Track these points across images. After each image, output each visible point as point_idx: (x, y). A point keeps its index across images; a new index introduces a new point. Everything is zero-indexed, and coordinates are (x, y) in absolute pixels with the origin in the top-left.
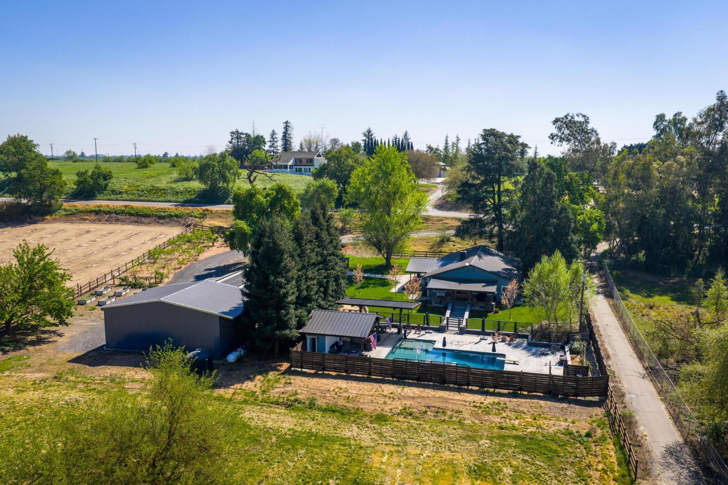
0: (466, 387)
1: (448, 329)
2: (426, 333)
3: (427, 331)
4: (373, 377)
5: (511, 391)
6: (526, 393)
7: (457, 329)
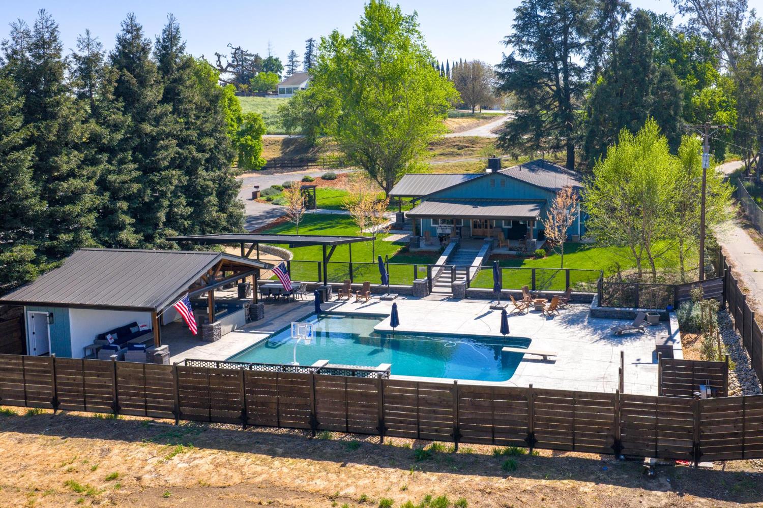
0: (375, 440)
1: (430, 291)
2: (382, 299)
3: (385, 296)
4: (127, 418)
5: (502, 449)
6: (547, 453)
7: (450, 290)
